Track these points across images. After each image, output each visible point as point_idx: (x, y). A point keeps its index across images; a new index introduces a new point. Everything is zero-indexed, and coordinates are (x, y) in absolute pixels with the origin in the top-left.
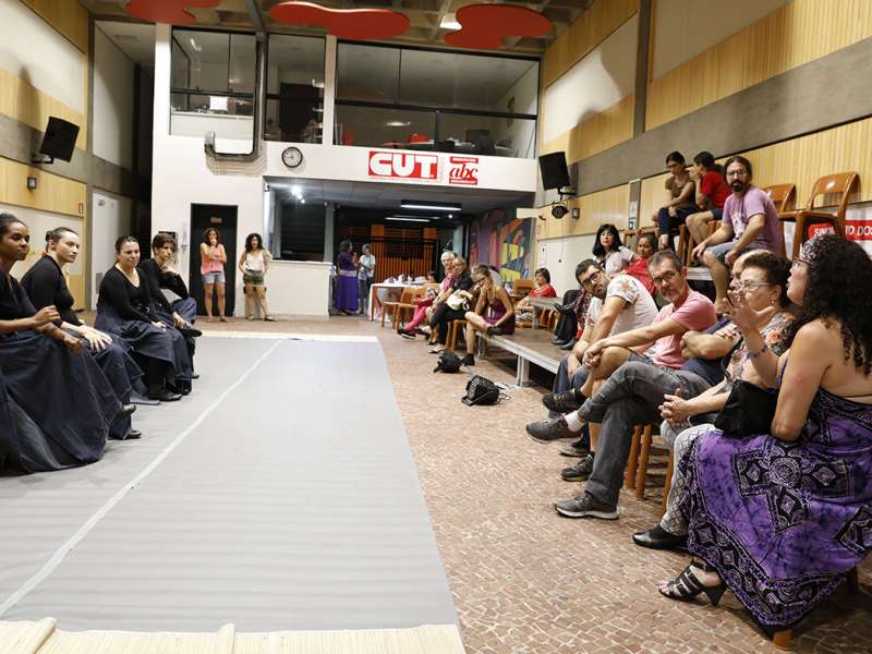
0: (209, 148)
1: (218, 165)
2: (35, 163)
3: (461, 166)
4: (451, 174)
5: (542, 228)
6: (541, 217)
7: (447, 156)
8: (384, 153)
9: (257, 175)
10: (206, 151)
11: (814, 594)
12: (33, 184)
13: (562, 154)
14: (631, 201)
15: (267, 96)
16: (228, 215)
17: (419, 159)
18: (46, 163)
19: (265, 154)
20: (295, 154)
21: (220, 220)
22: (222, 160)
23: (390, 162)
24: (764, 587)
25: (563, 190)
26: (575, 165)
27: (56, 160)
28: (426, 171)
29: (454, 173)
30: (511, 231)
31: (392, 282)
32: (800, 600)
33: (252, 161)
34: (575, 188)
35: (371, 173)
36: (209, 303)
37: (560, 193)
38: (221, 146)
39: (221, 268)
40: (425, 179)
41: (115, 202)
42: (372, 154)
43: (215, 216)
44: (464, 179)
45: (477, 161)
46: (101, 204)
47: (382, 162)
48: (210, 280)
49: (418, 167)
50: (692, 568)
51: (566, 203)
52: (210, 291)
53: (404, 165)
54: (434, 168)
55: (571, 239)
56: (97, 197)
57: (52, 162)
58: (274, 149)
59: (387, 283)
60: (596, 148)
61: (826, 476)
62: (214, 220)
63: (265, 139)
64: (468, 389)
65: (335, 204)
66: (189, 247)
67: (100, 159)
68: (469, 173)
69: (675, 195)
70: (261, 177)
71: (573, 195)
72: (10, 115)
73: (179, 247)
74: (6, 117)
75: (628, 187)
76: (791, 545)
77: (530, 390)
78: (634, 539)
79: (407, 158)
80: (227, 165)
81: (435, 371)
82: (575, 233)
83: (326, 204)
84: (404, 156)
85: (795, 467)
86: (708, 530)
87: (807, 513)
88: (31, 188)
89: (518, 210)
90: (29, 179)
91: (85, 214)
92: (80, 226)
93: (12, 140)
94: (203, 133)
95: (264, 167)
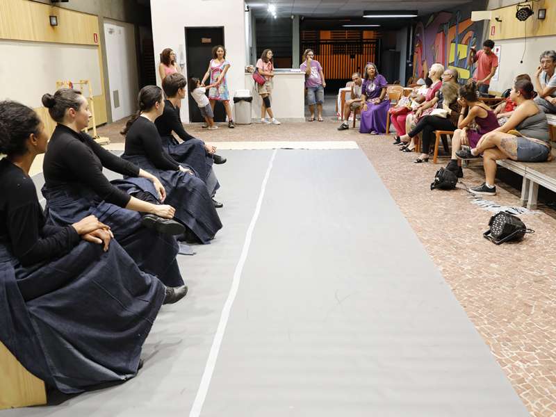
5: (497, 29)
6: (497, 19)
12: (54, 21)
16: (217, 35)
21: (209, 40)
30: (460, 32)
41: (122, 29)
43: (208, 38)
51: (531, 4)
55: (533, 40)
56: (107, 26)
57: (67, 1)
62: (204, 40)
64: (491, 224)
65: (300, 17)
66: (186, 65)
77: (539, 212)
81: (432, 188)
82: (538, 35)
83: (292, 17)
88: (53, 23)
89: (473, 13)
90: (50, 17)
91: (99, 42)
92: (96, 53)
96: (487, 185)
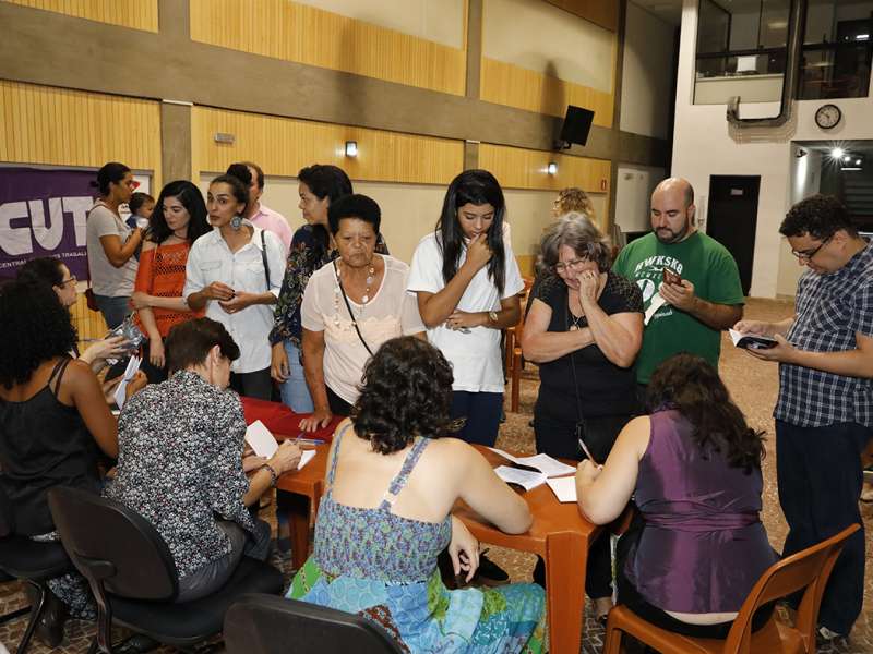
0: (732, 115)
1: (742, 132)
2: (555, 149)
9: (785, 140)
10: (728, 119)
15: (803, 48)
16: (751, 184)
18: (566, 148)
19: (795, 115)
20: (833, 114)
21: (740, 192)
22: (746, 127)
27: (572, 145)
33: (780, 125)
38: (746, 112)
41: (645, 174)
43: (740, 189)
46: (628, 177)
56: (622, 172)
57: (569, 148)
58: (806, 109)
62: (734, 192)
63: (797, 99)
67: (627, 133)
70: (789, 142)
72: (535, 110)
80: (753, 132)
90: (550, 164)
91: (608, 189)
92: (602, 202)
93: (535, 131)
94: (727, 99)
95: (795, 131)
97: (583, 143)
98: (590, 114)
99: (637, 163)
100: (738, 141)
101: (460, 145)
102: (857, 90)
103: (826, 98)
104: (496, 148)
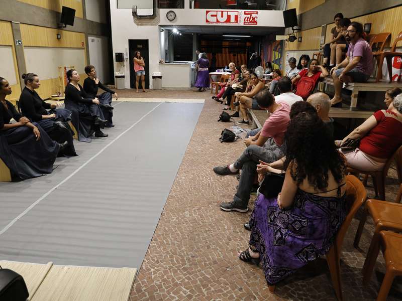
0: (135, 14)
1: (139, 21)
2: (59, 27)
3: (249, 16)
4: (244, 20)
5: (288, 45)
6: (286, 40)
7: (243, 11)
8: (213, 11)
9: (156, 25)
10: (133, 15)
11: (285, 274)
12: (59, 37)
13: (295, 9)
14: (322, 35)
16: (145, 43)
17: (229, 13)
18: (64, 27)
19: (159, 15)
20: (172, 14)
21: (141, 46)
22: (141, 19)
23: (216, 16)
24: (268, 266)
25: (295, 28)
26: (301, 15)
27: (67, 25)
28: (233, 19)
29: (246, 20)
30: (276, 45)
31: (219, 71)
32: (278, 275)
33: (153, 18)
34: (301, 27)
35: (207, 21)
36: (137, 84)
37: (293, 29)
38: (140, 12)
39: (143, 69)
40: (232, 23)
41: (100, 39)
42: (207, 12)
43: (141, 45)
44: (251, 22)
45: (257, 14)
46: (93, 41)
47: (212, 16)
48: (139, 74)
49: (229, 17)
50: (249, 249)
51: (296, 34)
52: (138, 79)
53: (222, 17)
54: (236, 17)
55: (298, 52)
56: (90, 38)
57: (66, 27)
58: (163, 12)
59: (216, 73)
60: (310, 7)
61: (297, 226)
62: (139, 46)
63: (159, 8)
64: (222, 134)
65: (197, 34)
66: (129, 59)
67: (90, 21)
68: (254, 19)
69: (335, 36)
70: (158, 26)
71: (299, 30)
72: (45, 7)
73: (125, 59)
74: (44, 9)
75: (321, 28)
76: (276, 253)
78: (244, 226)
79: (224, 12)
80: (143, 21)
81: (218, 121)
82: (300, 49)
83: (192, 34)
84: (222, 12)
85: (286, 220)
86: (257, 235)
87: (284, 242)
88: (59, 38)
89: (277, 36)
90: (57, 35)
91: (86, 47)
92: (83, 52)
93: (48, 18)
94: (132, 6)
95: (159, 21)
96: (245, 120)
97: (72, 24)
98: (74, 11)
99: (96, 35)
100: (138, 25)
101: (9, 24)
102: (180, 6)
103: (169, 8)
104: (29, 26)
